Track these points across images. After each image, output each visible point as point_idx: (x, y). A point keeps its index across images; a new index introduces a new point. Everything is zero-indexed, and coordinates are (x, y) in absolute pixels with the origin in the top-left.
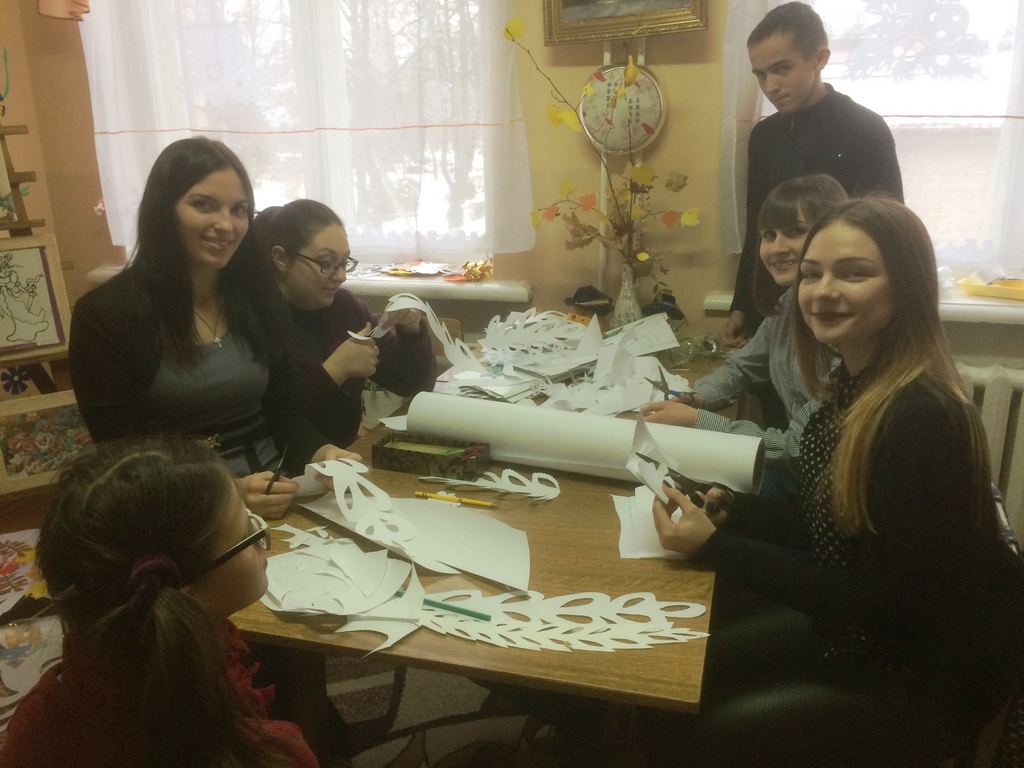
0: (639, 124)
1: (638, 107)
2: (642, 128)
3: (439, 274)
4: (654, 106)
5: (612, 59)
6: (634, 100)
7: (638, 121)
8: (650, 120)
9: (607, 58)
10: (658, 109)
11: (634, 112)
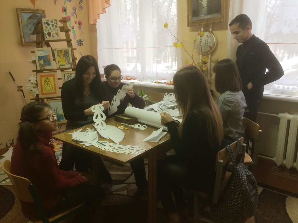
0: (208, 46)
1: (207, 42)
2: (209, 47)
3: (164, 83)
4: (212, 41)
5: (204, 30)
6: (206, 40)
7: (207, 45)
8: (211, 45)
9: (202, 29)
10: (213, 42)
11: (206, 43)
